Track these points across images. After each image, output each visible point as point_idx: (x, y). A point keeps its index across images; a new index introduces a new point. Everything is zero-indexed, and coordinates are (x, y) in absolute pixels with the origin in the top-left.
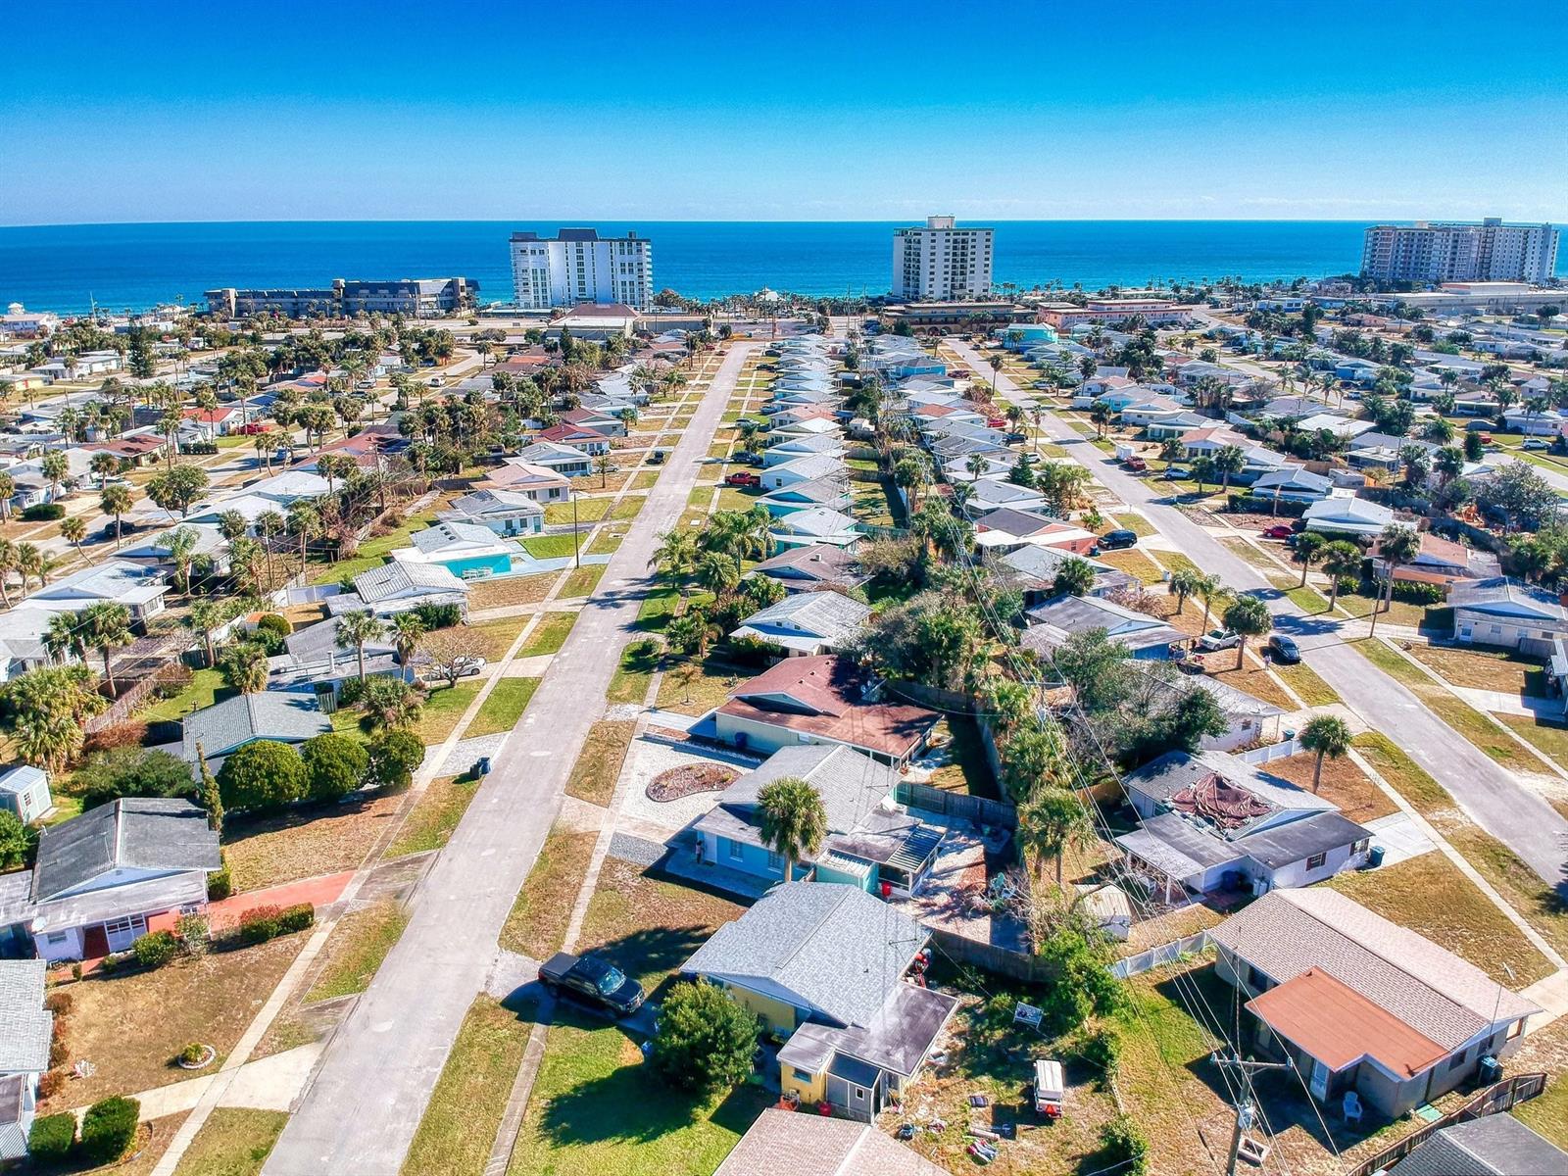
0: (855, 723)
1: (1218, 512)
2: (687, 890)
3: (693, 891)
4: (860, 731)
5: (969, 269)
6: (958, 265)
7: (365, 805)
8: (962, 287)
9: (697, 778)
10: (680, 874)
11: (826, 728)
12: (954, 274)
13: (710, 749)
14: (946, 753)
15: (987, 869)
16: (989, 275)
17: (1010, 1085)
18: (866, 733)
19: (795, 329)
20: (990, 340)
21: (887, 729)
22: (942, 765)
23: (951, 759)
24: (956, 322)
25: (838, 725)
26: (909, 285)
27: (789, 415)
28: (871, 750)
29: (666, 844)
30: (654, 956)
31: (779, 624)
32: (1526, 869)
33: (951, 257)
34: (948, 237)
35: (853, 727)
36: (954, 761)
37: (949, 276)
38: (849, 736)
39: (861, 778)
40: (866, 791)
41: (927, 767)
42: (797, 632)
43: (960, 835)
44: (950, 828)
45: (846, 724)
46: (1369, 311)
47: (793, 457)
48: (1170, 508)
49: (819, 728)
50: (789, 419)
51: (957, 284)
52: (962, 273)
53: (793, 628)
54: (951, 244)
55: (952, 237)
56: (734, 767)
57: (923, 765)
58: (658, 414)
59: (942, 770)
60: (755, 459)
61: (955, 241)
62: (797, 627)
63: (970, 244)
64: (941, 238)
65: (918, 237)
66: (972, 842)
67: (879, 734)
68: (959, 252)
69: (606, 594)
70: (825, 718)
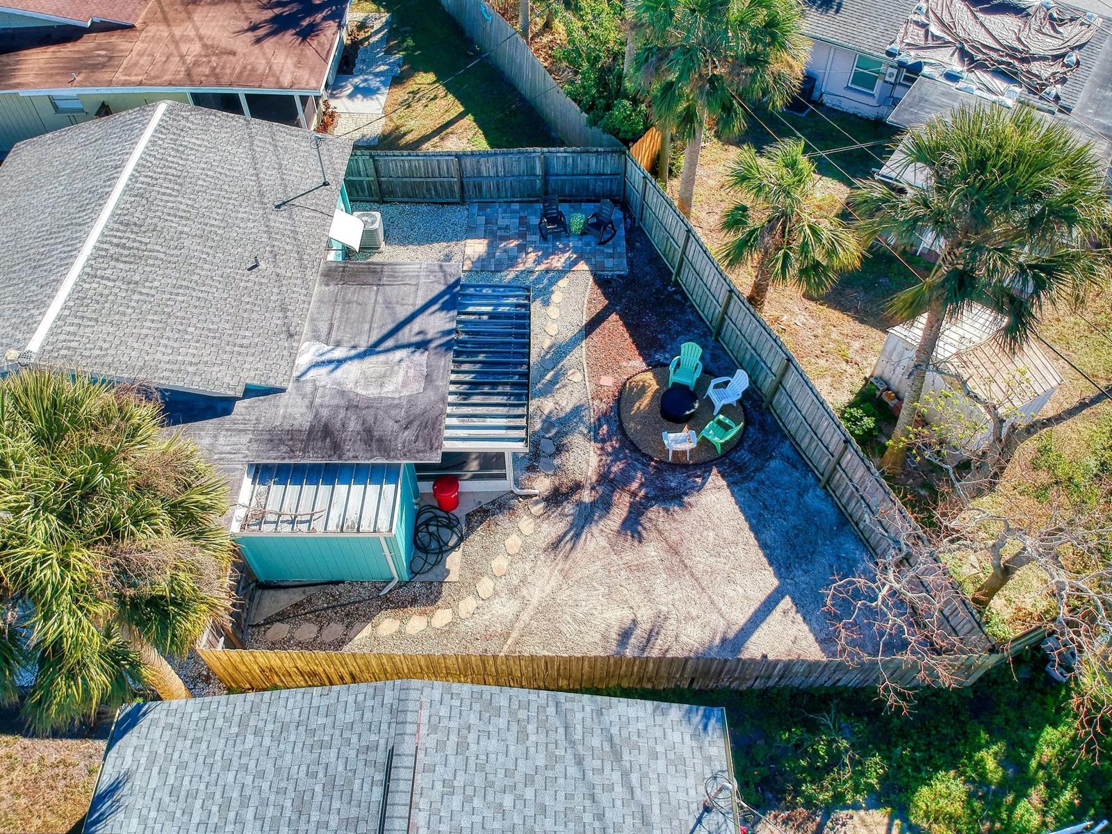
0: (177, 32)
4: (196, 48)
11: (109, 61)
14: (389, 52)
15: (627, 325)
18: (210, 49)
21: (254, 28)
22: (397, 81)
23: (405, 60)
25: (139, 46)
28: (241, 92)
35: (176, 43)
36: (413, 65)
38: (175, 68)
39: (250, 183)
40: (279, 220)
41: (368, 92)
43: (522, 248)
44: (494, 236)
45: (156, 40)
49: (95, 67)
57: (357, 90)
59: (401, 93)
66: (558, 262)
67: (243, 44)
70: (101, 38)
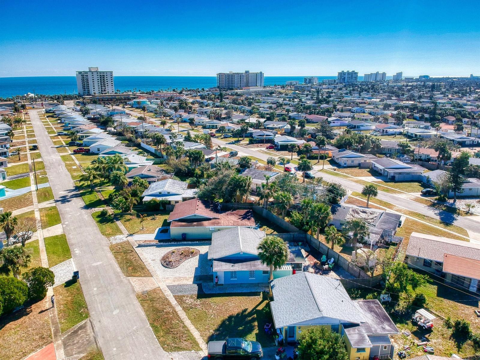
1: (248, 144)
2: (224, 298)
3: (227, 298)
5: (106, 85)
6: (103, 83)
7: (28, 310)
8: (105, 91)
9: (181, 255)
10: (214, 293)
11: (219, 223)
12: (101, 86)
13: (173, 243)
15: (312, 256)
16: (113, 87)
17: (407, 324)
19: (49, 105)
20: (126, 105)
24: (111, 100)
25: (222, 221)
26: (85, 90)
27: (80, 129)
29: (194, 283)
30: (241, 328)
31: (160, 193)
32: (429, 217)
33: (99, 81)
34: (98, 74)
35: (228, 221)
37: (100, 87)
40: (261, 240)
42: (169, 194)
45: (225, 220)
46: (229, 95)
47: (98, 141)
48: (234, 145)
49: (216, 224)
50: (80, 130)
51: (103, 90)
52: (104, 86)
53: (167, 194)
54: (99, 76)
55: (99, 74)
56: (192, 247)
58: (18, 134)
60: (78, 144)
61: (100, 75)
62: (169, 193)
63: (106, 76)
64: (95, 74)
65: (87, 74)
67: (239, 221)
68: (102, 79)
69: (61, 197)
